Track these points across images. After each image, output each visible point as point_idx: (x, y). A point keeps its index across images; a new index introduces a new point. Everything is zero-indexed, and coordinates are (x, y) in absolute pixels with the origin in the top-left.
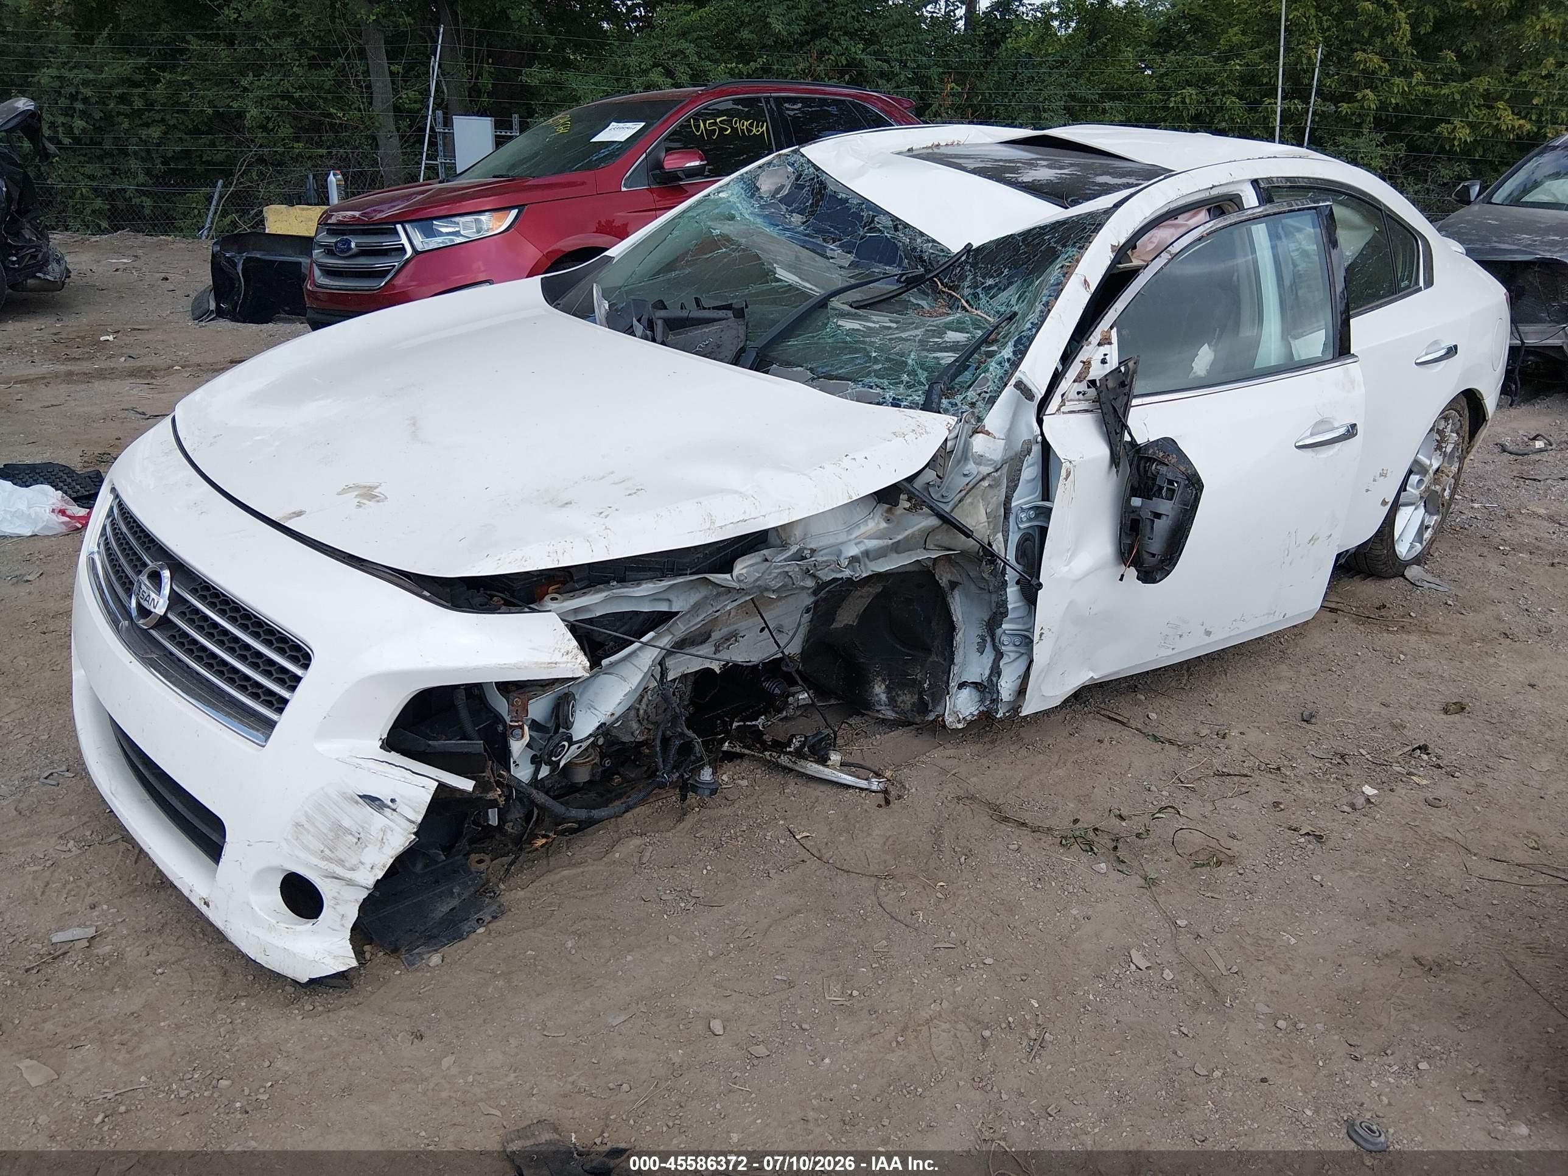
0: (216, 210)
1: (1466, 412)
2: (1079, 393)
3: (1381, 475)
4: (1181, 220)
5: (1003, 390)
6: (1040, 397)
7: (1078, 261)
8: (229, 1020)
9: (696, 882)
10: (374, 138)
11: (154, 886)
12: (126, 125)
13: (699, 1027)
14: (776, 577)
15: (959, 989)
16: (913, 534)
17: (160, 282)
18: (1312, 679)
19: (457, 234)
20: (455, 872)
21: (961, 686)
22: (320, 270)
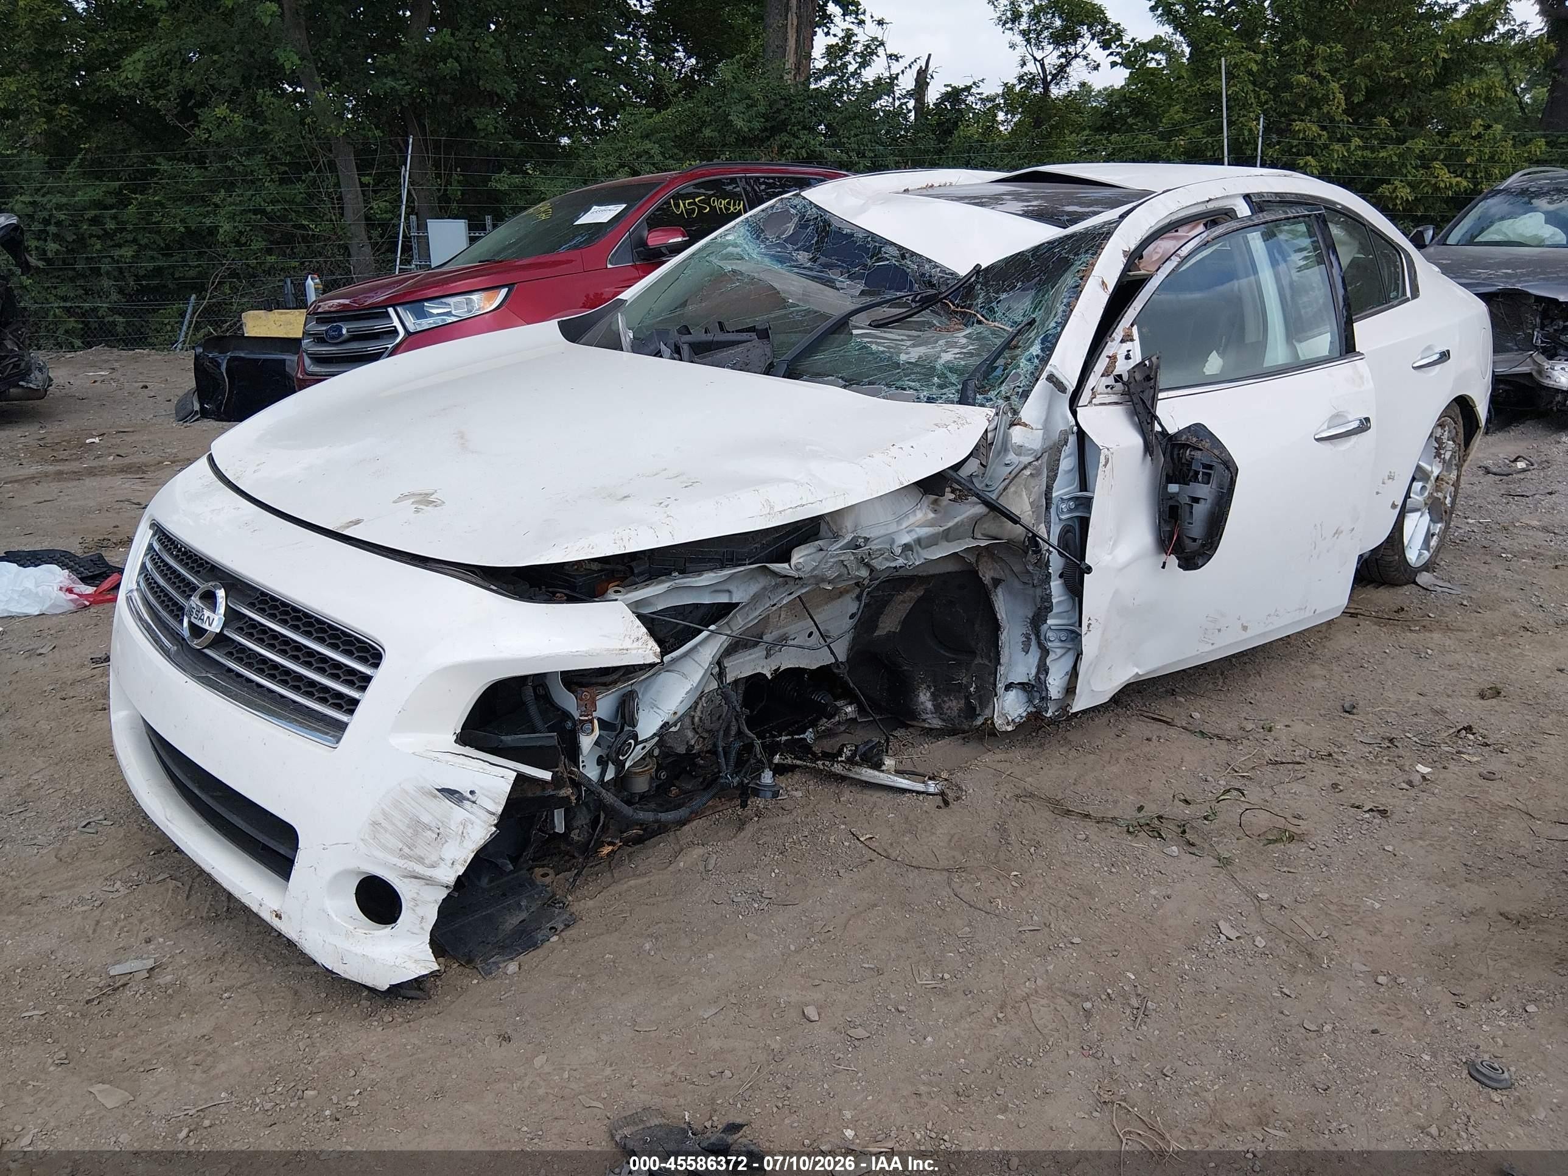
0: (190, 323)
1: (1460, 419)
2: (1107, 387)
3: (1389, 478)
4: (1182, 232)
5: (1035, 384)
6: (1072, 390)
7: (1093, 265)
8: (306, 1035)
9: (766, 885)
10: (346, 248)
11: (209, 918)
12: (98, 247)
13: (793, 1015)
14: (831, 567)
15: (1051, 967)
16: (962, 521)
17: (140, 390)
18: (1346, 676)
19: (449, 314)
20: (521, 885)
21: (1009, 687)
22: (311, 358)
